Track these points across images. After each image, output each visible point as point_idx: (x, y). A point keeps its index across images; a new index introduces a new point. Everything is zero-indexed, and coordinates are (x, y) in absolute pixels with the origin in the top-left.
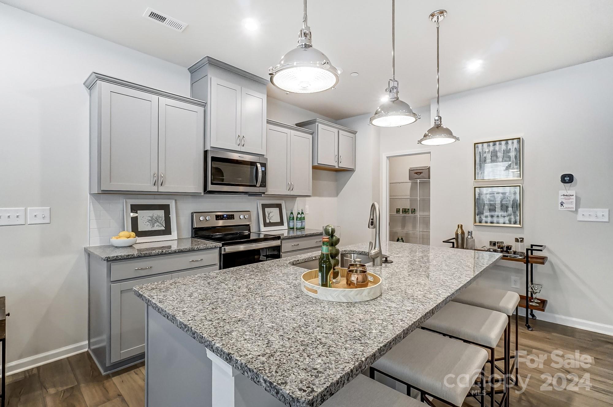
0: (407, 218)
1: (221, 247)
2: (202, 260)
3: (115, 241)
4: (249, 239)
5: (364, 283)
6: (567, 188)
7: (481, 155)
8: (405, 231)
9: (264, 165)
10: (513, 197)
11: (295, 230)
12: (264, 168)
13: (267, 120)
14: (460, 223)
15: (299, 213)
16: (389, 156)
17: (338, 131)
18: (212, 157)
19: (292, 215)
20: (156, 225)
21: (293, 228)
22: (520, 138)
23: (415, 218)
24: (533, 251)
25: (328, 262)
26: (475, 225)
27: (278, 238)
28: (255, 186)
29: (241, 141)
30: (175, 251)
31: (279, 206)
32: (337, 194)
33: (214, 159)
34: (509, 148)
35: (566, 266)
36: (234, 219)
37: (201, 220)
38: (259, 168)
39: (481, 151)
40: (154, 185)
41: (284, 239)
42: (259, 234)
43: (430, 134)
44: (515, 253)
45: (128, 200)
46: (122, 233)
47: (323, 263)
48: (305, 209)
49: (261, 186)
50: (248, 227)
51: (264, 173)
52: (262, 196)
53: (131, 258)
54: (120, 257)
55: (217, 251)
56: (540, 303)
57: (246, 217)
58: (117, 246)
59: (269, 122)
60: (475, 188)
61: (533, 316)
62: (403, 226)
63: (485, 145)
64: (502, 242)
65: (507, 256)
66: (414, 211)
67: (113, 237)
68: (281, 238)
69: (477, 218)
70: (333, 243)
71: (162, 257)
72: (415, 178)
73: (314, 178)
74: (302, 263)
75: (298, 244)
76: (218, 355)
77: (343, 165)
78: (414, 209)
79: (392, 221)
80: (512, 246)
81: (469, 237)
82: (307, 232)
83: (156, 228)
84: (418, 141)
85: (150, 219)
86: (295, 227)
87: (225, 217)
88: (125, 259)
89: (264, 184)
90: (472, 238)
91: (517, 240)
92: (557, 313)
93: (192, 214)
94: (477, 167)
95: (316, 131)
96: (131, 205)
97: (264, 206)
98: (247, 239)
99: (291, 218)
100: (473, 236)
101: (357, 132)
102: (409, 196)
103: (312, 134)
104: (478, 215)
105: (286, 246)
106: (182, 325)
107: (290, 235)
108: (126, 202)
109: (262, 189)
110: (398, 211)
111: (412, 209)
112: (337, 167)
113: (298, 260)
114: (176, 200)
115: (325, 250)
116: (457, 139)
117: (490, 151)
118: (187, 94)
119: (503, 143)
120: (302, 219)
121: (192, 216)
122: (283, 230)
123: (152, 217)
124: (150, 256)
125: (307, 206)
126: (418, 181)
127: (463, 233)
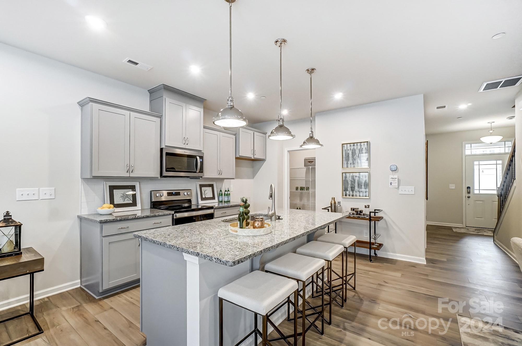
0: (303, 193)
1: (174, 214)
2: (161, 222)
3: (100, 211)
4: (190, 209)
5: (262, 226)
6: (394, 174)
7: (346, 152)
8: (302, 203)
9: (201, 157)
10: (364, 179)
11: (223, 202)
12: (202, 159)
13: (204, 126)
14: (333, 197)
15: (226, 191)
16: (290, 151)
17: (254, 133)
18: (166, 153)
19: (221, 192)
20: (126, 199)
21: (222, 202)
22: (368, 142)
23: (309, 193)
24: (376, 213)
25: (243, 216)
26: (343, 198)
27: (212, 208)
28: (195, 172)
29: (185, 141)
30: (144, 217)
31: (212, 186)
32: (253, 178)
33: (167, 154)
34: (362, 148)
35: (394, 222)
36: (180, 195)
37: (158, 196)
38: (198, 159)
39: (346, 149)
40: (127, 172)
41: (216, 209)
42: (198, 206)
43: (306, 142)
44: (364, 215)
45: (107, 183)
46: (104, 205)
47: (241, 216)
48: (230, 187)
49: (199, 172)
50: (189, 201)
51: (202, 163)
52: (200, 179)
53: (116, 221)
54: (108, 220)
55: (171, 216)
56: (378, 245)
57: (189, 194)
58: (101, 214)
59: (205, 127)
60: (343, 173)
61: (375, 254)
62: (301, 200)
63: (349, 145)
64: (358, 209)
65: (359, 217)
66: (308, 189)
67: (99, 208)
68: (214, 208)
69: (344, 193)
70: (246, 207)
71: (136, 221)
72: (308, 165)
73: (236, 166)
74: (229, 221)
75: (226, 212)
76: (192, 255)
77: (257, 156)
78: (308, 187)
79: (292, 195)
80: (363, 210)
81: (339, 205)
82: (231, 204)
83: (126, 202)
84: (300, 146)
85: (122, 195)
86: (223, 201)
87: (174, 194)
88: (112, 222)
89: (201, 171)
90: (340, 206)
91: (366, 207)
92: (389, 252)
93: (151, 192)
94: (344, 160)
95: (238, 133)
96: (109, 186)
97: (201, 186)
98: (189, 209)
99: (220, 195)
100: (341, 204)
101: (267, 133)
102: (305, 178)
103: (235, 135)
104: (344, 191)
105: (217, 213)
106: (171, 246)
107: (220, 206)
108: (106, 184)
109: (200, 174)
110: (297, 189)
111: (307, 187)
112: (253, 158)
113: (227, 219)
114: (139, 182)
115: (242, 209)
116: (322, 145)
117: (352, 149)
118: (147, 109)
119: (359, 144)
120: (228, 194)
121: (151, 193)
122: (214, 203)
123: (123, 194)
124: (128, 220)
125: (232, 186)
126: (310, 168)
127: (335, 203)
